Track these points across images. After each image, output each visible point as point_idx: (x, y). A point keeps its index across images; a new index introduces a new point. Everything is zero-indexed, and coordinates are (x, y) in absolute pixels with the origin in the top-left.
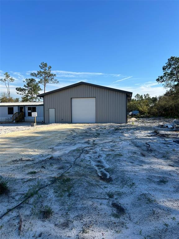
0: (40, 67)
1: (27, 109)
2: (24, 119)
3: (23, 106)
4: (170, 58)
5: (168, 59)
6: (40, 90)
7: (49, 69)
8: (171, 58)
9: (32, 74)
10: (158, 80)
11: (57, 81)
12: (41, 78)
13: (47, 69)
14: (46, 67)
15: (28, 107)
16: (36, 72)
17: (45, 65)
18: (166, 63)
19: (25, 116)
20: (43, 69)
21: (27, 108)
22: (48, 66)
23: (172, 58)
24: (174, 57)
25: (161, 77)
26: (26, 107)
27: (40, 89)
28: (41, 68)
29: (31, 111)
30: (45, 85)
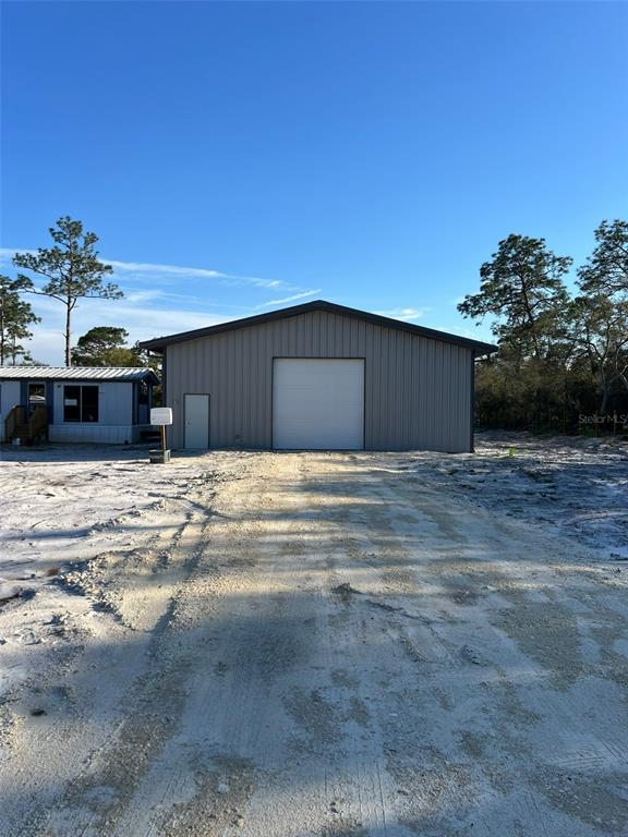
0: (53, 234)
1: (59, 392)
2: (47, 432)
3: (43, 383)
4: (506, 238)
5: (500, 243)
6: (29, 321)
7: (87, 243)
8: (509, 240)
9: (19, 260)
10: (464, 307)
11: (116, 291)
12: (56, 274)
13: (80, 242)
14: (77, 235)
15: (65, 387)
16: (35, 254)
17: (75, 229)
18: (494, 256)
19: (50, 419)
20: (64, 241)
21: (62, 388)
22: (84, 233)
23: (513, 239)
24: (520, 237)
25: (476, 300)
26: (56, 384)
27: (32, 315)
28: (58, 240)
29: (78, 403)
30: (68, 304)
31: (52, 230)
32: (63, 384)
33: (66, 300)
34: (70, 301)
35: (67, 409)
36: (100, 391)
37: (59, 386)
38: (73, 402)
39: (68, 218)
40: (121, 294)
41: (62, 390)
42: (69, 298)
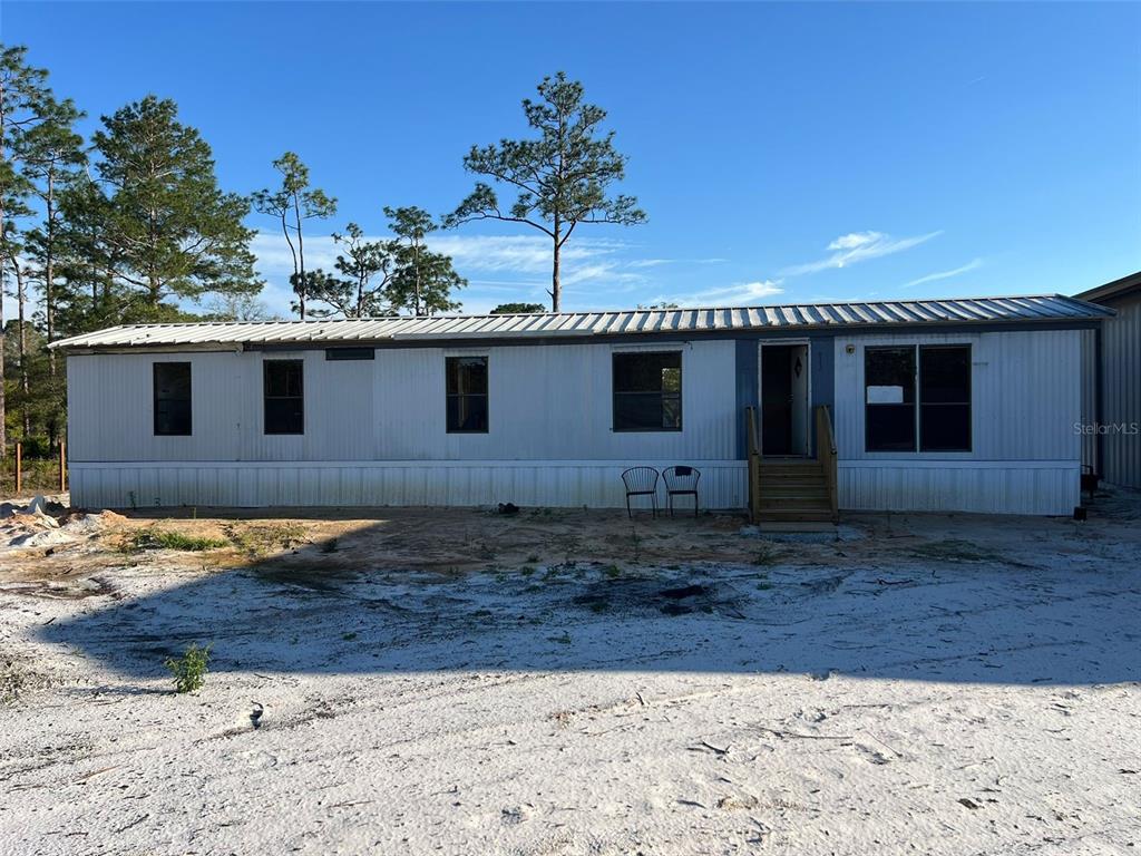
0: (529, 111)
1: (846, 366)
3: (804, 340)
11: (633, 209)
21: (860, 355)
26: (840, 345)
28: (534, 121)
29: (908, 395)
30: (555, 237)
31: (527, 102)
32: (861, 343)
33: (551, 228)
34: (557, 232)
35: (875, 413)
36: (975, 358)
37: (850, 350)
38: (892, 395)
39: (561, 76)
40: (638, 214)
41: (859, 360)
42: (557, 223)
